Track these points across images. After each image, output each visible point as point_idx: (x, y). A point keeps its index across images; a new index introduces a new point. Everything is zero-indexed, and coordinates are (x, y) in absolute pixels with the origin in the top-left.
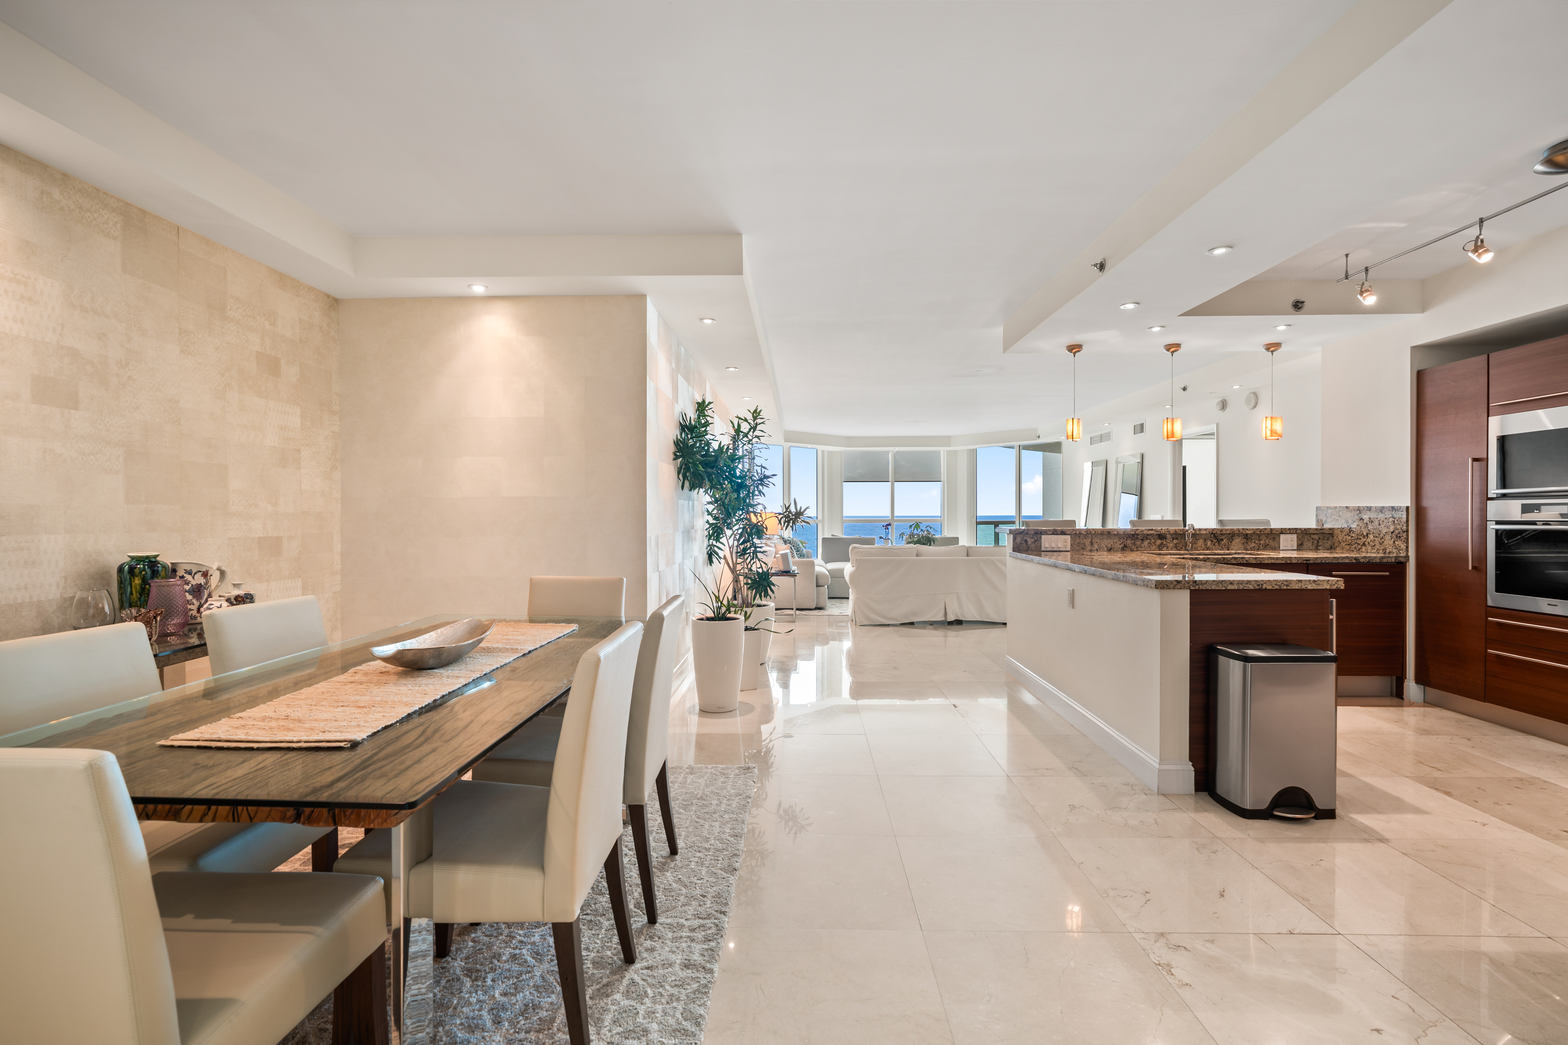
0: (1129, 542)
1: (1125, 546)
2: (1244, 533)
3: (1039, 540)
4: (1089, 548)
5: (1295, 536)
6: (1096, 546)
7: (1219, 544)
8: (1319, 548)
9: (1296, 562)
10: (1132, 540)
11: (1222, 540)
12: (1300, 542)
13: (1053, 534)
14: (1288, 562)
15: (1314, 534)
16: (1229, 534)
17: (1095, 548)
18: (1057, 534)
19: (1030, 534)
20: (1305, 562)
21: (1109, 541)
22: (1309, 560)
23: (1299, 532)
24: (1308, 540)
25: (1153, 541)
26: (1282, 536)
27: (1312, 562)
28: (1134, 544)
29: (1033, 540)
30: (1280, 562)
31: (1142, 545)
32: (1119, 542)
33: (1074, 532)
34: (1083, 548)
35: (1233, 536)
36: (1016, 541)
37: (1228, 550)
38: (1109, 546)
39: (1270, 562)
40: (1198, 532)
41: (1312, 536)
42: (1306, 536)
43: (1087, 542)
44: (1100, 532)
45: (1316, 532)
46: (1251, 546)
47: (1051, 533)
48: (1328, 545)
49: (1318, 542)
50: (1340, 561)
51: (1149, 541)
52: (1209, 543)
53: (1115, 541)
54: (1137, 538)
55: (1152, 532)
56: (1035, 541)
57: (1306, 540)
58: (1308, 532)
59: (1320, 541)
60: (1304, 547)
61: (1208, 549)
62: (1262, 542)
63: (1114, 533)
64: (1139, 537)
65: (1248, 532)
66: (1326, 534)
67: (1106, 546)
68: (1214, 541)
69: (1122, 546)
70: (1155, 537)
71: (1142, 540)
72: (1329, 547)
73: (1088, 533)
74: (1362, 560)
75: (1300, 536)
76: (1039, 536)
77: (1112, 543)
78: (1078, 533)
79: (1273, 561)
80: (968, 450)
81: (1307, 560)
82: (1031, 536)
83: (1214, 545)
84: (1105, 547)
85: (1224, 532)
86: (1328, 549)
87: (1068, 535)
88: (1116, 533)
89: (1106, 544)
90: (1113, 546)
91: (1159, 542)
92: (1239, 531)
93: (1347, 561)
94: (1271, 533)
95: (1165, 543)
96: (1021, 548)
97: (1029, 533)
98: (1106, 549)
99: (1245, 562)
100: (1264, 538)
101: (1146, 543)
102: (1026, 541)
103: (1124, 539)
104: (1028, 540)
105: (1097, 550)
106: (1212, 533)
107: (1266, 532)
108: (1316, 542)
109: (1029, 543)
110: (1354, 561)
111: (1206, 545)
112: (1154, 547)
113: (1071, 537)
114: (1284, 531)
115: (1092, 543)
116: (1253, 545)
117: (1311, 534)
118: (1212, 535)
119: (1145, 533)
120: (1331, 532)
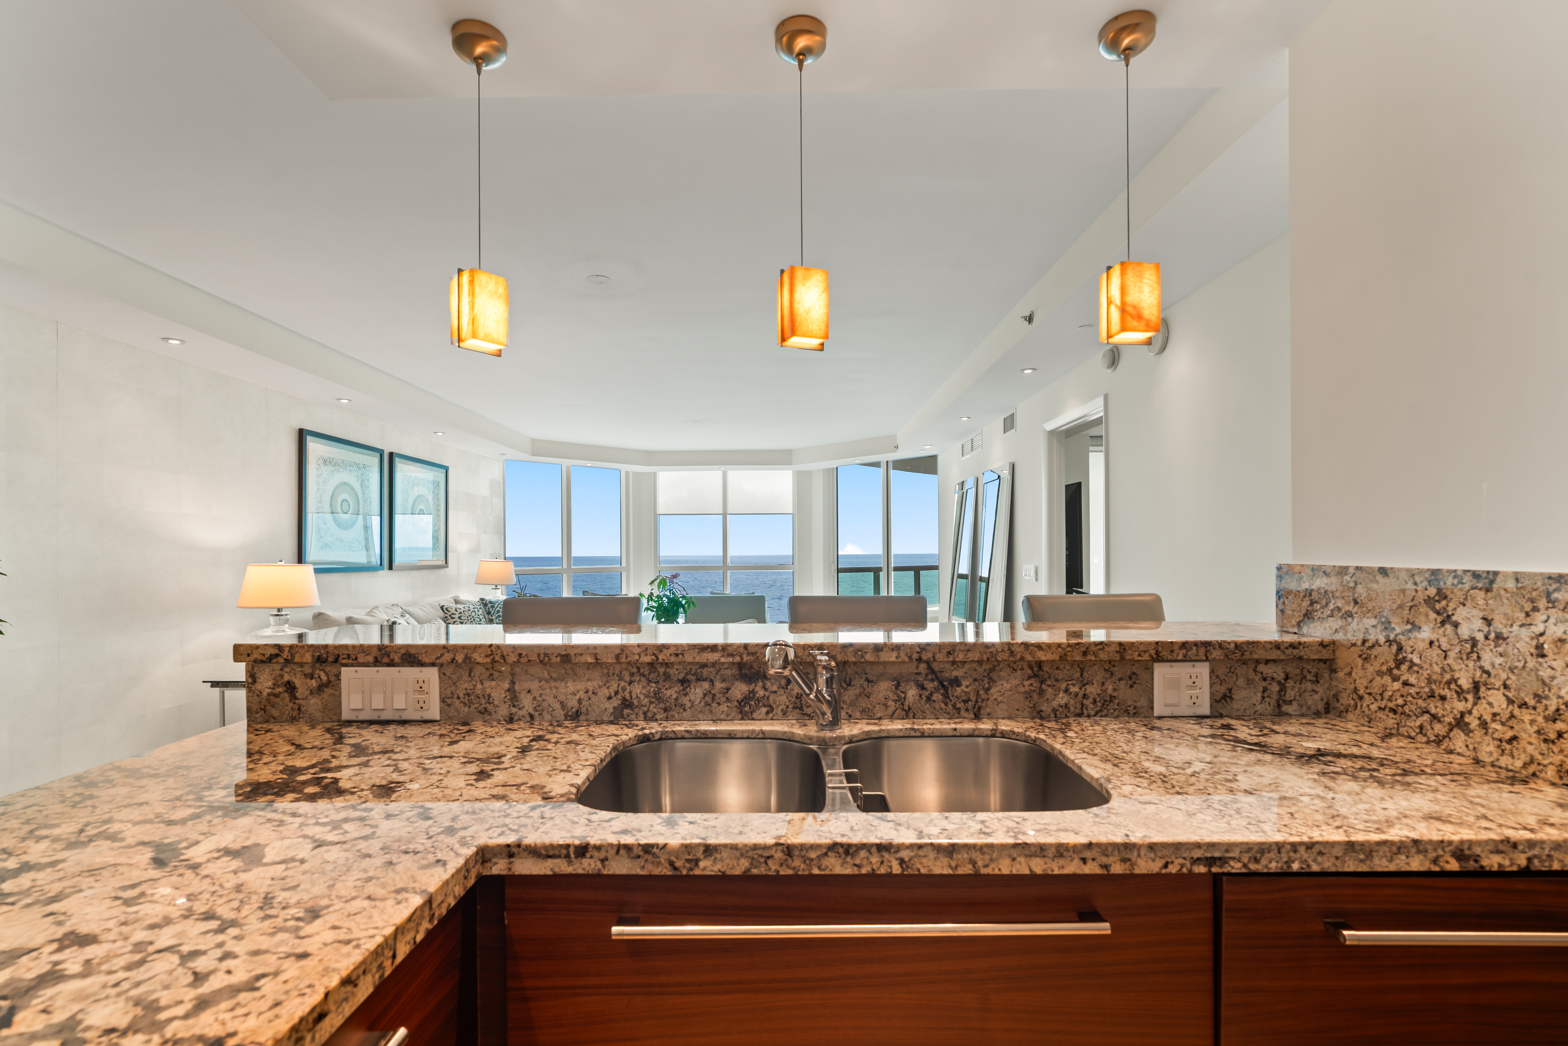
0: (638, 690)
1: (626, 704)
2: (1029, 658)
3: (332, 684)
4: (503, 711)
5: (1203, 670)
6: (527, 703)
7: (946, 696)
8: (1285, 708)
9: (1155, 867)
10: (649, 681)
11: (956, 682)
12: (1223, 689)
13: (377, 663)
14: (1117, 869)
15: (1267, 662)
16: (980, 662)
17: (523, 712)
18: (391, 664)
19: (301, 665)
20: (1201, 869)
21: (571, 686)
22: (1223, 861)
23: (1216, 654)
24: (1249, 682)
25: (719, 685)
26: (1161, 672)
27: (1236, 867)
28: (657, 697)
29: (314, 683)
30: (1073, 867)
31: (685, 701)
32: (605, 692)
33: (448, 657)
34: (485, 711)
35: (992, 670)
36: (258, 686)
37: (977, 717)
38: (573, 703)
39: (1022, 867)
40: (869, 657)
41: (1261, 668)
42: (1241, 670)
43: (498, 690)
44: (534, 657)
45: (1275, 654)
46: (1055, 704)
47: (370, 659)
48: (1315, 700)
49: (1283, 689)
50: (1381, 864)
51: (706, 685)
52: (912, 693)
53: (590, 685)
54: (667, 677)
55: (713, 657)
56: (321, 688)
57: (1241, 682)
58: (1247, 656)
59: (1290, 684)
60: (1235, 705)
61: (908, 713)
62: (1092, 690)
63: (582, 659)
64: (672, 671)
65: (1042, 656)
66: (1309, 660)
67: (563, 705)
68: (930, 686)
69: (616, 702)
70: (728, 672)
71: (683, 682)
72: (1321, 707)
73: (494, 661)
74: (1492, 862)
75: (1221, 671)
76: (332, 669)
77: (581, 694)
78: (460, 658)
79: (1038, 866)
80: (824, 470)
81: (1211, 861)
82: (308, 670)
83: (929, 699)
84: (557, 706)
85: (960, 657)
86: (1317, 714)
87: (433, 665)
88: (590, 660)
89: (562, 698)
90: (584, 703)
91: (740, 689)
92: (1012, 653)
93: (1416, 864)
94: (1122, 658)
95: (761, 693)
96: (275, 713)
97: (297, 659)
98: (560, 713)
99: (896, 869)
100: (1100, 676)
101: (697, 692)
102: (291, 688)
103: (621, 679)
104: (298, 681)
105: (532, 716)
106: (920, 660)
107: (1103, 656)
108: (1275, 688)
109: (301, 692)
110: (1453, 865)
111: (901, 700)
112: (724, 708)
113: (442, 674)
114: (1165, 654)
115: (513, 697)
116: (1062, 699)
117: (1258, 662)
118: (923, 666)
119: (689, 658)
120: (1325, 654)
